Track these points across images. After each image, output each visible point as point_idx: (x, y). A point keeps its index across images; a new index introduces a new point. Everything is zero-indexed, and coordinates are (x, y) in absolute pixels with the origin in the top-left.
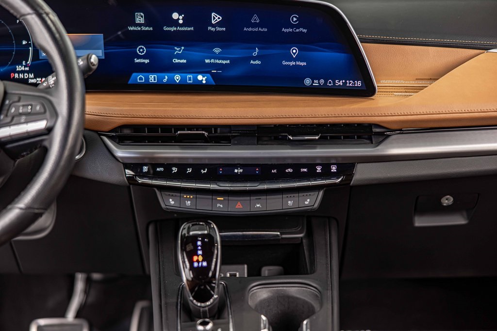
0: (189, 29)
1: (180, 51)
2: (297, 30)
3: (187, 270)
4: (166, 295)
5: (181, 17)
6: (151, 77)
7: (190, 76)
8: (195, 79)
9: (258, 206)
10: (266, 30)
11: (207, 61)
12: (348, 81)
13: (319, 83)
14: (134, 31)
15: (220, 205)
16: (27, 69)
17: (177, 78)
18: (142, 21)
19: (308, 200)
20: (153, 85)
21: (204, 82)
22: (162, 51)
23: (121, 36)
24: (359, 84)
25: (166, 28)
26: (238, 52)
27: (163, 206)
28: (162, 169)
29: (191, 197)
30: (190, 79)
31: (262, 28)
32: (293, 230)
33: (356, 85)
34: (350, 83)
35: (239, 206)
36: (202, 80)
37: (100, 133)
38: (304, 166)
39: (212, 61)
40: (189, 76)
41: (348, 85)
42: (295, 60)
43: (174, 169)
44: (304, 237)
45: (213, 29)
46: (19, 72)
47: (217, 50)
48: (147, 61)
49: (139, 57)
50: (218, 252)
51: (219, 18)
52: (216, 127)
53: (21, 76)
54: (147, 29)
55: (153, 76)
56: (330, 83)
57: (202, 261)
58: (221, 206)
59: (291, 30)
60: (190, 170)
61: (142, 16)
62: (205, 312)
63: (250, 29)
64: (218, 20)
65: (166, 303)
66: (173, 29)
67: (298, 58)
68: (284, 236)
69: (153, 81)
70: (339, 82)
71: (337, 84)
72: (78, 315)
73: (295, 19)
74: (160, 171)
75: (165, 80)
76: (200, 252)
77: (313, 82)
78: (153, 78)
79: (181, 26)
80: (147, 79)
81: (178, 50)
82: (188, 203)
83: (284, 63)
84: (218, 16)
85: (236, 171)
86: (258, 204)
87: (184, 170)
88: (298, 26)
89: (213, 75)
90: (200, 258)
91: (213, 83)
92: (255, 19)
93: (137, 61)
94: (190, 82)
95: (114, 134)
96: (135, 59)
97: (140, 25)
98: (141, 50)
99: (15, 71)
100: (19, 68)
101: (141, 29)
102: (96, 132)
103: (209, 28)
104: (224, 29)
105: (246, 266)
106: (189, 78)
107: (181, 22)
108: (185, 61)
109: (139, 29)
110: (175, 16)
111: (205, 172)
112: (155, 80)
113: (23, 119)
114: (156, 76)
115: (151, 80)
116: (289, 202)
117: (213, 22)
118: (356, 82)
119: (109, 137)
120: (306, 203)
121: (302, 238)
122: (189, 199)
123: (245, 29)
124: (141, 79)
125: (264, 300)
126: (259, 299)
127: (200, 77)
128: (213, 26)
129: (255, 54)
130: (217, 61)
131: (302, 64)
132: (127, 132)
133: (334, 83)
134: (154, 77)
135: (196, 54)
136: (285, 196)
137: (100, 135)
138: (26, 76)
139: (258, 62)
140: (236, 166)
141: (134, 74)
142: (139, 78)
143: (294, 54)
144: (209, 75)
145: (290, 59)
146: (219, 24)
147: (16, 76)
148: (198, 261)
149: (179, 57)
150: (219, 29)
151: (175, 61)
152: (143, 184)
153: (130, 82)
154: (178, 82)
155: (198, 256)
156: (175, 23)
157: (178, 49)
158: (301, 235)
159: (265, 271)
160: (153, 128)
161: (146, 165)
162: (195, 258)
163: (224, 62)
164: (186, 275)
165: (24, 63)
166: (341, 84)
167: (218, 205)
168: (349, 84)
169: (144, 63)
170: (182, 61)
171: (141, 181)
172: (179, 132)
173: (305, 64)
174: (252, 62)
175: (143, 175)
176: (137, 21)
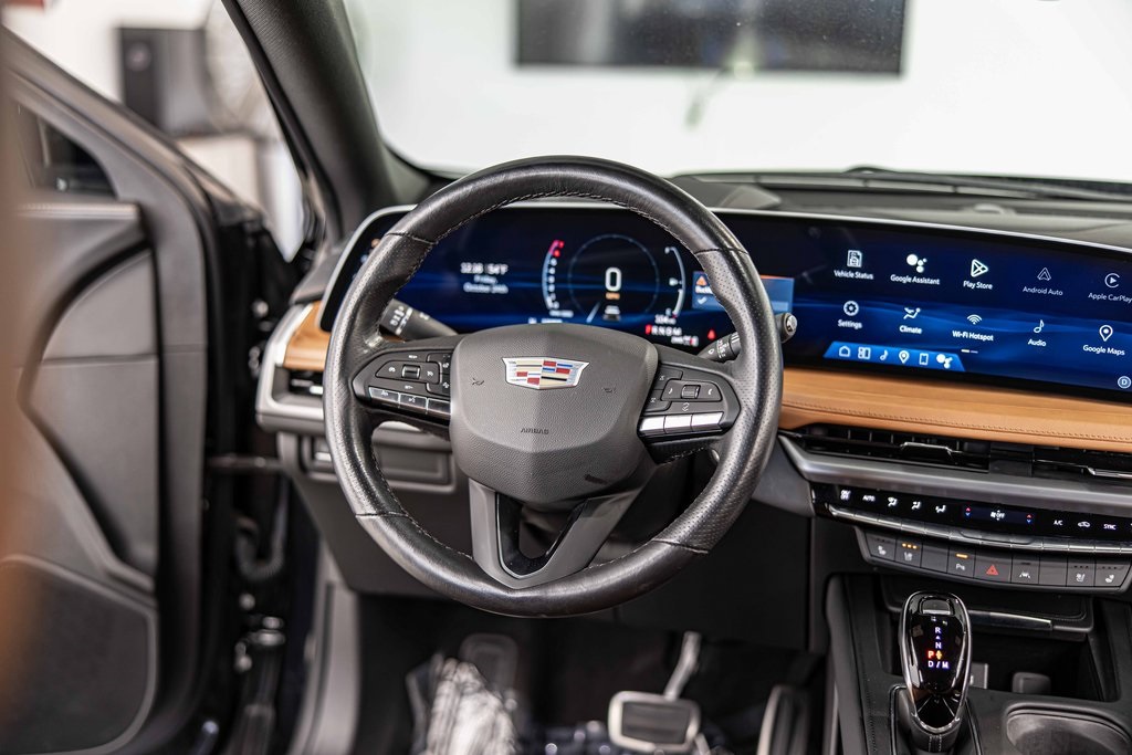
0: (932, 282)
1: (913, 314)
2: (1115, 299)
3: (914, 668)
4: (869, 703)
5: (921, 263)
6: (861, 350)
7: (924, 355)
8: (932, 360)
9: (1025, 575)
10: (1061, 293)
11: (956, 334)
14: (843, 278)
15: (961, 566)
16: (673, 321)
17: (904, 355)
18: (858, 263)
19: (1112, 577)
20: (863, 362)
21: (947, 366)
22: (883, 311)
25: (894, 278)
26: (1009, 325)
27: (866, 555)
28: (872, 498)
29: (915, 547)
31: (1054, 290)
32: (1073, 619)
35: (993, 572)
36: (945, 363)
38: (1110, 520)
39: (965, 334)
40: (922, 354)
42: (1106, 345)
43: (891, 499)
44: (1091, 632)
45: (972, 285)
46: (659, 325)
47: (974, 319)
48: (858, 326)
49: (846, 318)
50: (967, 644)
51: (983, 269)
52: (963, 440)
53: (662, 331)
54: (864, 276)
55: (864, 349)
57: (941, 661)
58: (963, 568)
59: (1104, 297)
60: (917, 505)
61: (858, 257)
62: (935, 743)
63: (1034, 290)
64: (982, 272)
65: (871, 717)
66: (906, 280)
67: (1111, 344)
68: (1057, 627)
69: (864, 357)
72: (684, 693)
73: (1113, 280)
74: (870, 502)
75: (883, 358)
76: (938, 645)
78: (864, 352)
79: (920, 276)
80: (855, 353)
81: (910, 313)
82: (909, 556)
83: (1086, 348)
84: (983, 266)
85: (993, 515)
86: (1025, 571)
87: (907, 504)
88: (1116, 292)
89: (963, 356)
90: (939, 655)
91: (962, 369)
92: (1045, 274)
93: (842, 323)
94: (924, 364)
95: (798, 435)
96: (840, 321)
97: (854, 270)
98: (851, 307)
99: (653, 323)
100: (660, 319)
101: (855, 275)
103: (966, 283)
104: (990, 287)
105: (986, 667)
106: (924, 359)
107: (920, 269)
108: (919, 331)
109: (852, 275)
110: (912, 260)
111: (943, 510)
112: (867, 356)
113: (686, 407)
114: (869, 349)
115: (861, 356)
116: (1079, 576)
117: (973, 274)
119: (791, 439)
120: (1108, 580)
121: (1087, 634)
122: (911, 550)
123: (1025, 289)
124: (845, 352)
125: (1031, 734)
126: (1021, 732)
127: (941, 358)
128: (974, 280)
129: (1038, 330)
130: (973, 336)
131: (1117, 353)
132: (818, 433)
134: (867, 352)
135: (938, 322)
136: (1070, 564)
137: (777, 434)
138: (669, 332)
139: (1041, 343)
140: (995, 507)
141: (835, 344)
142: (843, 350)
143: (1106, 335)
144: (956, 356)
145: (1098, 342)
146: (983, 278)
147: (655, 330)
148: (934, 659)
149: (910, 323)
150: (980, 285)
151: (903, 329)
152: (840, 519)
153: (826, 355)
154: (904, 362)
155: (935, 650)
156: (912, 271)
157: (910, 311)
158: (1087, 630)
159: (1021, 680)
160: (860, 432)
161: (846, 488)
162: (931, 654)
163: (984, 338)
164: (912, 676)
165: (668, 312)
167: (958, 566)
169: (853, 328)
170: (915, 331)
171: (835, 512)
172: (906, 444)
173: (1123, 353)
174: (1031, 342)
175: (841, 504)
176: (851, 263)
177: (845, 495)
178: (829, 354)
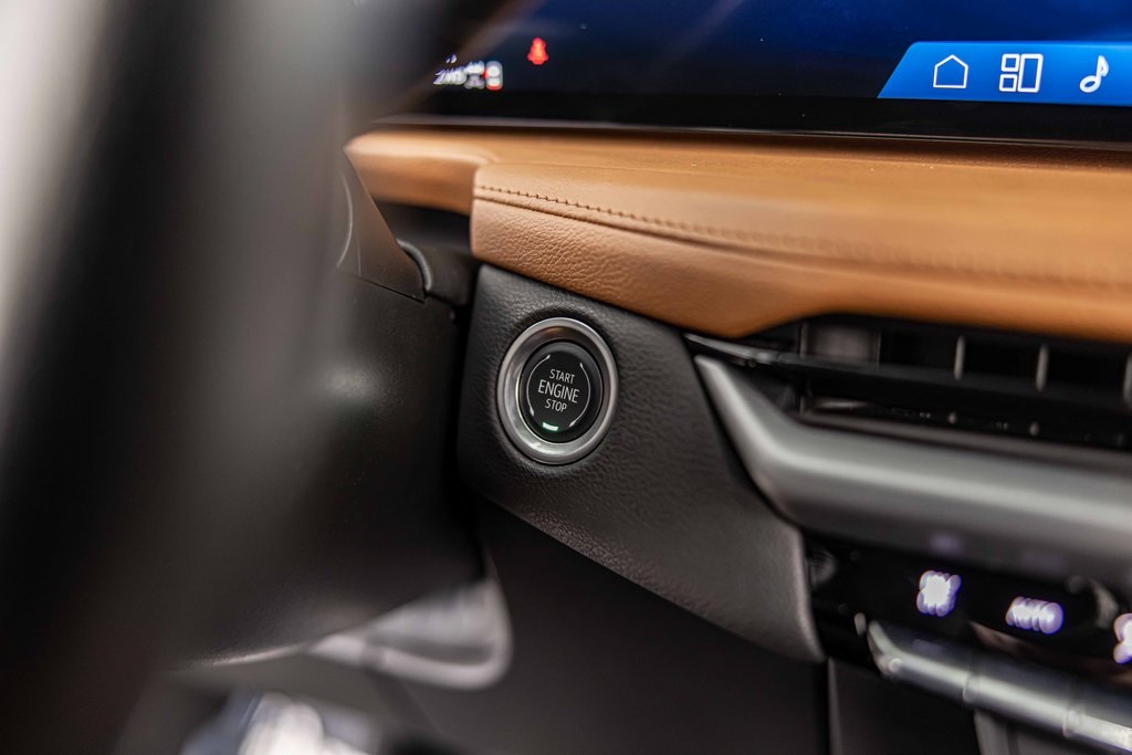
6: (1011, 63)
20: (1014, 107)
28: (1046, 616)
37: (692, 339)
55: (1020, 60)
69: (1018, 87)
74: (1035, 628)
75: (1090, 84)
78: (1018, 69)
80: (986, 74)
95: (764, 357)
102: (679, 330)
112: (1028, 82)
114: (1040, 57)
115: (1009, 83)
124: (952, 73)
132: (845, 350)
134: (1030, 65)
137: (694, 351)
141: (918, 50)
142: (943, 68)
152: (911, 690)
153: (893, 88)
161: (943, 565)
171: (894, 658)
175: (917, 628)
177: (936, 592)
178: (895, 87)
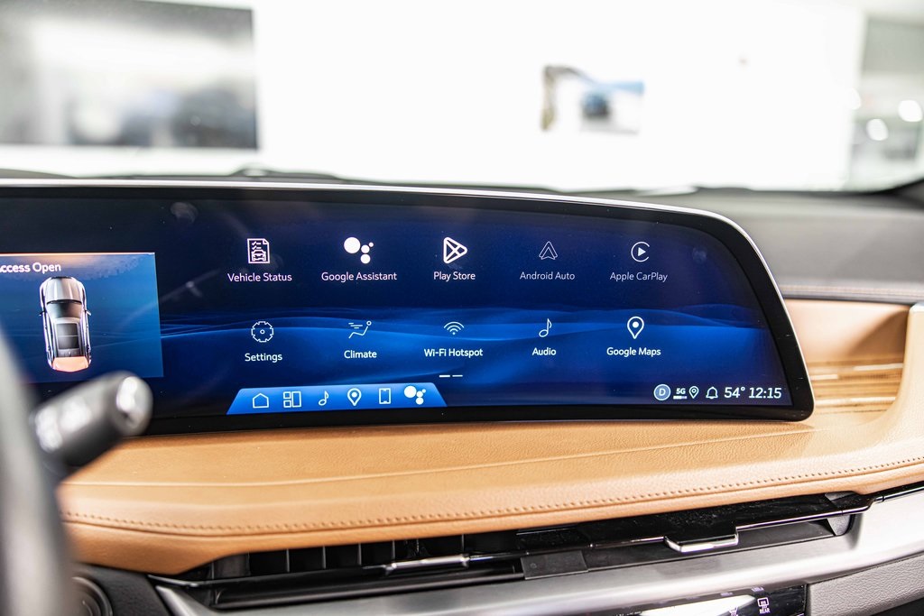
0: (386, 277)
1: (362, 329)
2: (646, 277)
5: (366, 249)
6: (287, 395)
7: (385, 390)
8: (397, 395)
10: (572, 277)
11: (429, 353)
12: (752, 389)
13: (687, 394)
14: (242, 283)
17: (354, 394)
18: (265, 258)
20: (291, 413)
21: (420, 401)
22: (315, 332)
23: (196, 292)
24: (776, 393)
25: (326, 277)
26: (502, 329)
30: (385, 397)
31: (563, 273)
33: (770, 397)
34: (756, 393)
36: (416, 397)
37: (154, 580)
39: (441, 352)
40: (382, 389)
41: (752, 397)
42: (636, 344)
45: (446, 277)
47: (454, 327)
48: (277, 358)
49: (257, 348)
51: (461, 250)
54: (277, 278)
55: (291, 394)
56: (712, 393)
59: (631, 277)
61: (264, 248)
63: (535, 276)
64: (459, 255)
66: (345, 278)
67: (643, 341)
69: (292, 405)
70: (732, 391)
71: (728, 394)
73: (641, 252)
75: (323, 403)
77: (674, 393)
78: (291, 397)
79: (366, 269)
80: (277, 400)
81: (357, 330)
83: (611, 352)
84: (459, 246)
88: (646, 268)
89: (442, 386)
91: (443, 403)
92: (548, 251)
93: (250, 358)
94: (385, 402)
95: (194, 584)
96: (246, 354)
97: (258, 269)
98: (263, 330)
101: (263, 278)
102: (144, 575)
103: (437, 274)
104: (473, 276)
106: (384, 393)
107: (366, 259)
108: (374, 355)
109: (258, 278)
110: (352, 245)
112: (296, 402)
114: (299, 393)
115: (287, 404)
117: (446, 260)
118: (771, 389)
123: (523, 276)
124: (261, 401)
127: (410, 391)
129: (544, 333)
130: (454, 352)
131: (651, 353)
133: (721, 393)
134: (296, 396)
135: (401, 338)
137: (154, 583)
139: (549, 352)
141: (243, 392)
142: (254, 398)
143: (635, 331)
144: (431, 386)
145: (627, 342)
146: (462, 265)
149: (359, 344)
151: (348, 354)
153: (233, 410)
154: (355, 404)
156: (352, 262)
157: (357, 327)
163: (470, 354)
166: (737, 395)
168: (755, 395)
169: (270, 362)
170: (366, 355)
172: (394, 565)
173: (658, 352)
174: (536, 351)
176: (253, 258)
178: (235, 407)
